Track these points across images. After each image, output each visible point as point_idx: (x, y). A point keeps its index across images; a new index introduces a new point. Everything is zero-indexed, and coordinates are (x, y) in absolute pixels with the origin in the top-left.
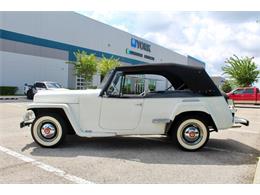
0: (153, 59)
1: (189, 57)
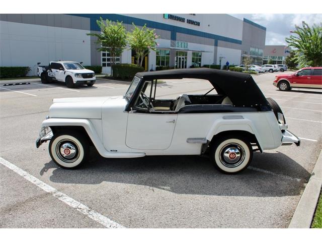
0: (198, 24)
1: (245, 20)
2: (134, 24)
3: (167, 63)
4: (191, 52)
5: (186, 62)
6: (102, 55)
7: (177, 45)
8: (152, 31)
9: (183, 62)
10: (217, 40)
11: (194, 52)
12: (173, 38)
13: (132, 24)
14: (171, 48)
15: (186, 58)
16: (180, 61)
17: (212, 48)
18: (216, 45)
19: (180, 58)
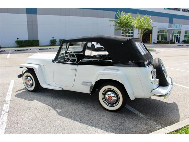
2: (139, 13)
3: (166, 39)
4: (184, 31)
5: (179, 38)
6: (121, 33)
7: (173, 27)
8: (149, 18)
9: (177, 38)
11: (186, 31)
12: (171, 22)
13: (137, 14)
14: (169, 28)
15: (180, 35)
16: (175, 37)
19: (175, 36)
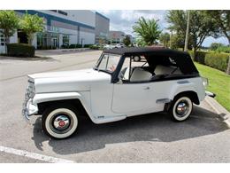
0: (66, 14)
1: (97, 13)
9: (56, 42)
10: (79, 26)
12: (49, 24)
15: (59, 39)
17: (76, 32)
18: (79, 30)
